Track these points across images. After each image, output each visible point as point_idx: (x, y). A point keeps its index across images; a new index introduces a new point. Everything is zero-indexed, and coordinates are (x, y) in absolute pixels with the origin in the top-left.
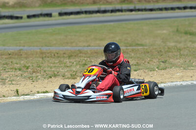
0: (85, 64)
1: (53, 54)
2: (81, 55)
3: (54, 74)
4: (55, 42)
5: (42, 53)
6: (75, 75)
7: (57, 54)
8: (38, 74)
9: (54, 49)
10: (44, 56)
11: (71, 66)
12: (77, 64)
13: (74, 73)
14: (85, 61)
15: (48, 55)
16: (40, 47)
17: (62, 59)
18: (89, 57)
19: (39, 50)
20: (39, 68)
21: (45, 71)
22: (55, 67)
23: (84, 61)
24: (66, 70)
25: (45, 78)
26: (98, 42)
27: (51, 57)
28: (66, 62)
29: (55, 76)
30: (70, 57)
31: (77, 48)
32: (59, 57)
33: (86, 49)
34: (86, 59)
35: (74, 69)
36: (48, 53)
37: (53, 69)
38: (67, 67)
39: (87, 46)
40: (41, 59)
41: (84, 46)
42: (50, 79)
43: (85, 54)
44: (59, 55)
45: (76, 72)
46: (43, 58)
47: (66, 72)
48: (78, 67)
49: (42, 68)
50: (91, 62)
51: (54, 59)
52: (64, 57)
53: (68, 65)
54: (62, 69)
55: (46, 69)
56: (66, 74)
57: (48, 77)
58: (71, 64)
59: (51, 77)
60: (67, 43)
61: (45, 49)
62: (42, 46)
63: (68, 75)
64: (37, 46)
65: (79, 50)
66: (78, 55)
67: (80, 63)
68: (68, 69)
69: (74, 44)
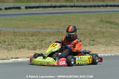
0: (42, 41)
1: (21, 34)
2: (40, 34)
3: (22, 46)
4: (22, 26)
5: (14, 33)
6: (36, 47)
7: (24, 33)
8: (12, 46)
9: (22, 30)
10: (16, 34)
11: (33, 41)
12: (37, 40)
13: (35, 46)
14: (43, 38)
15: (18, 34)
16: (13, 29)
17: (27, 37)
18: (45, 36)
19: (12, 31)
20: (12, 42)
21: (16, 44)
22: (23, 42)
23: (41, 39)
24: (30, 44)
25: (16, 49)
26: (50, 26)
27: (20, 35)
28: (30, 39)
29: (23, 47)
30: (32, 35)
31: (37, 30)
32: (25, 35)
33: (42, 31)
34: (43, 37)
35: (35, 44)
36: (18, 33)
37: (21, 43)
38: (31, 42)
39: (43, 29)
40: (14, 37)
41: (41, 29)
42: (19, 50)
43: (42, 34)
44: (25, 34)
45: (37, 45)
46: (15, 36)
47: (30, 45)
48: (38, 42)
49: (14, 42)
50: (46, 39)
51: (22, 37)
52: (28, 35)
53: (31, 41)
54: (27, 43)
55: (17, 43)
56: (30, 46)
57: (18, 48)
58: (33, 40)
59: (20, 48)
60: (30, 26)
61: (16, 30)
62: (14, 28)
63: (31, 47)
64: (11, 28)
65: (38, 31)
66: (37, 34)
67: (39, 40)
68: (31, 43)
69: (35, 27)
